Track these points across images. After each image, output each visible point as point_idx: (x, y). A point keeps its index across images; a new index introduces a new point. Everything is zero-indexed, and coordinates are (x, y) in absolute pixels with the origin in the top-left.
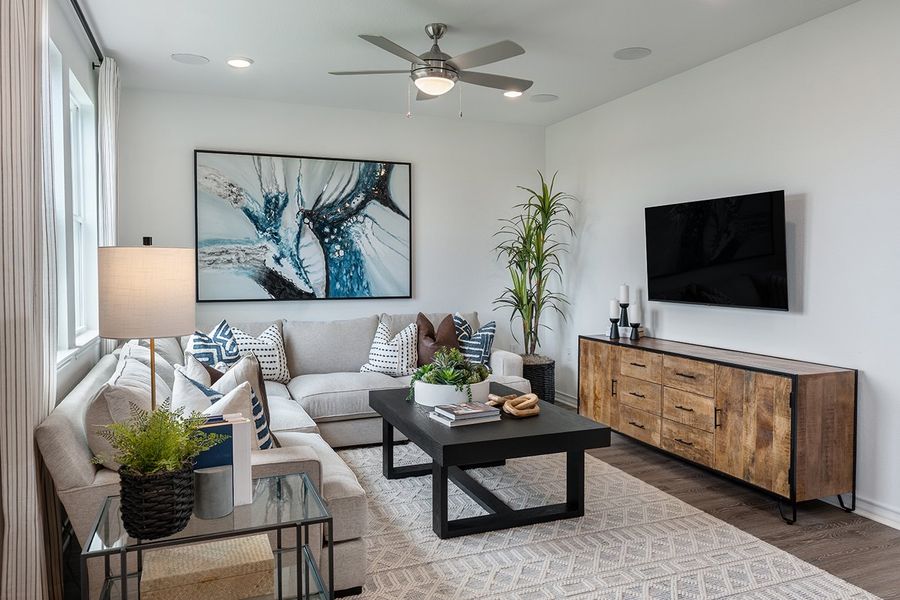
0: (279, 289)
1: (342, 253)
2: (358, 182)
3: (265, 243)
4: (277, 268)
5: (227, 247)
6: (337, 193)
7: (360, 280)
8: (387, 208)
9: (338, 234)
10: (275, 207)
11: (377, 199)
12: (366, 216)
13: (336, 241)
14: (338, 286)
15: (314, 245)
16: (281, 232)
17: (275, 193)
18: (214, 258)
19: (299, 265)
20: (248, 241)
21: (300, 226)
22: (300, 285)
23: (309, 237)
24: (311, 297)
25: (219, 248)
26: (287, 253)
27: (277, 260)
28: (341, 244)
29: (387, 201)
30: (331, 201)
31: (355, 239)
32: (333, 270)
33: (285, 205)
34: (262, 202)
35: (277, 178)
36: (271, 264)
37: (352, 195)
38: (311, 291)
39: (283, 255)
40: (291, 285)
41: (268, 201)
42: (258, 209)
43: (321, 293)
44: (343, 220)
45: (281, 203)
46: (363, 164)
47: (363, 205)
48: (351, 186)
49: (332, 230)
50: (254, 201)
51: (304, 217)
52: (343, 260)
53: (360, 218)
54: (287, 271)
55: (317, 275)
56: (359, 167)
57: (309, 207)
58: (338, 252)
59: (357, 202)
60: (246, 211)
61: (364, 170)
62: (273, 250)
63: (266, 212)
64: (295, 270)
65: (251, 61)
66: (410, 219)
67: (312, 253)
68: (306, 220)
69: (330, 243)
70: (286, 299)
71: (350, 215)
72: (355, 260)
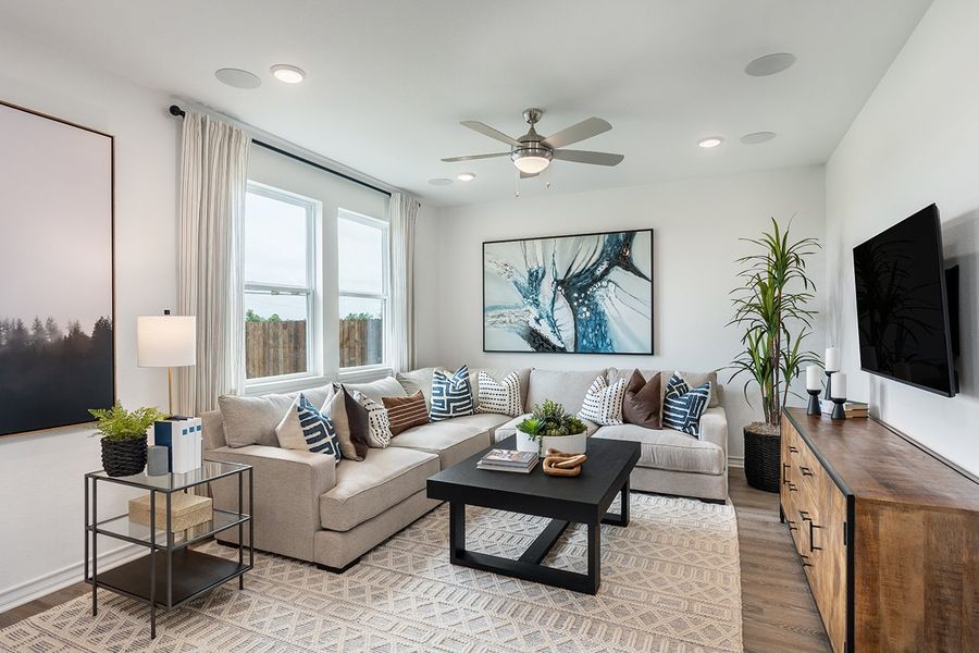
0: (540, 344)
1: (588, 314)
2: (602, 253)
3: (529, 307)
4: (537, 327)
5: (503, 311)
6: (584, 264)
7: (604, 338)
8: (630, 273)
9: (585, 298)
10: (535, 279)
11: (619, 265)
12: (610, 281)
13: (583, 304)
14: (585, 342)
15: (565, 308)
16: (540, 299)
17: (536, 268)
18: (494, 319)
19: (553, 325)
20: (517, 307)
21: (555, 293)
22: (554, 340)
23: (562, 301)
24: (563, 351)
25: (499, 312)
26: (545, 316)
27: (537, 321)
28: (588, 306)
29: (629, 266)
30: (579, 271)
31: (600, 302)
32: (581, 329)
33: (543, 277)
34: (527, 276)
35: (538, 255)
36: (533, 324)
37: (597, 263)
38: (562, 346)
39: (541, 317)
40: (547, 341)
41: (531, 275)
42: (524, 281)
43: (571, 348)
44: (590, 285)
45: (540, 275)
46: (607, 236)
47: (607, 271)
48: (596, 256)
49: (580, 295)
50: (521, 275)
51: (558, 285)
52: (589, 320)
53: (604, 283)
54: (545, 329)
55: (568, 333)
56: (603, 239)
57: (561, 277)
58: (585, 313)
59: (601, 269)
60: (516, 283)
61: (608, 241)
62: (535, 313)
63: (529, 284)
64: (550, 329)
65: (474, 175)
66: (652, 282)
67: (564, 315)
68: (559, 288)
69: (579, 306)
70: (543, 352)
71: (595, 281)
72: (599, 319)
